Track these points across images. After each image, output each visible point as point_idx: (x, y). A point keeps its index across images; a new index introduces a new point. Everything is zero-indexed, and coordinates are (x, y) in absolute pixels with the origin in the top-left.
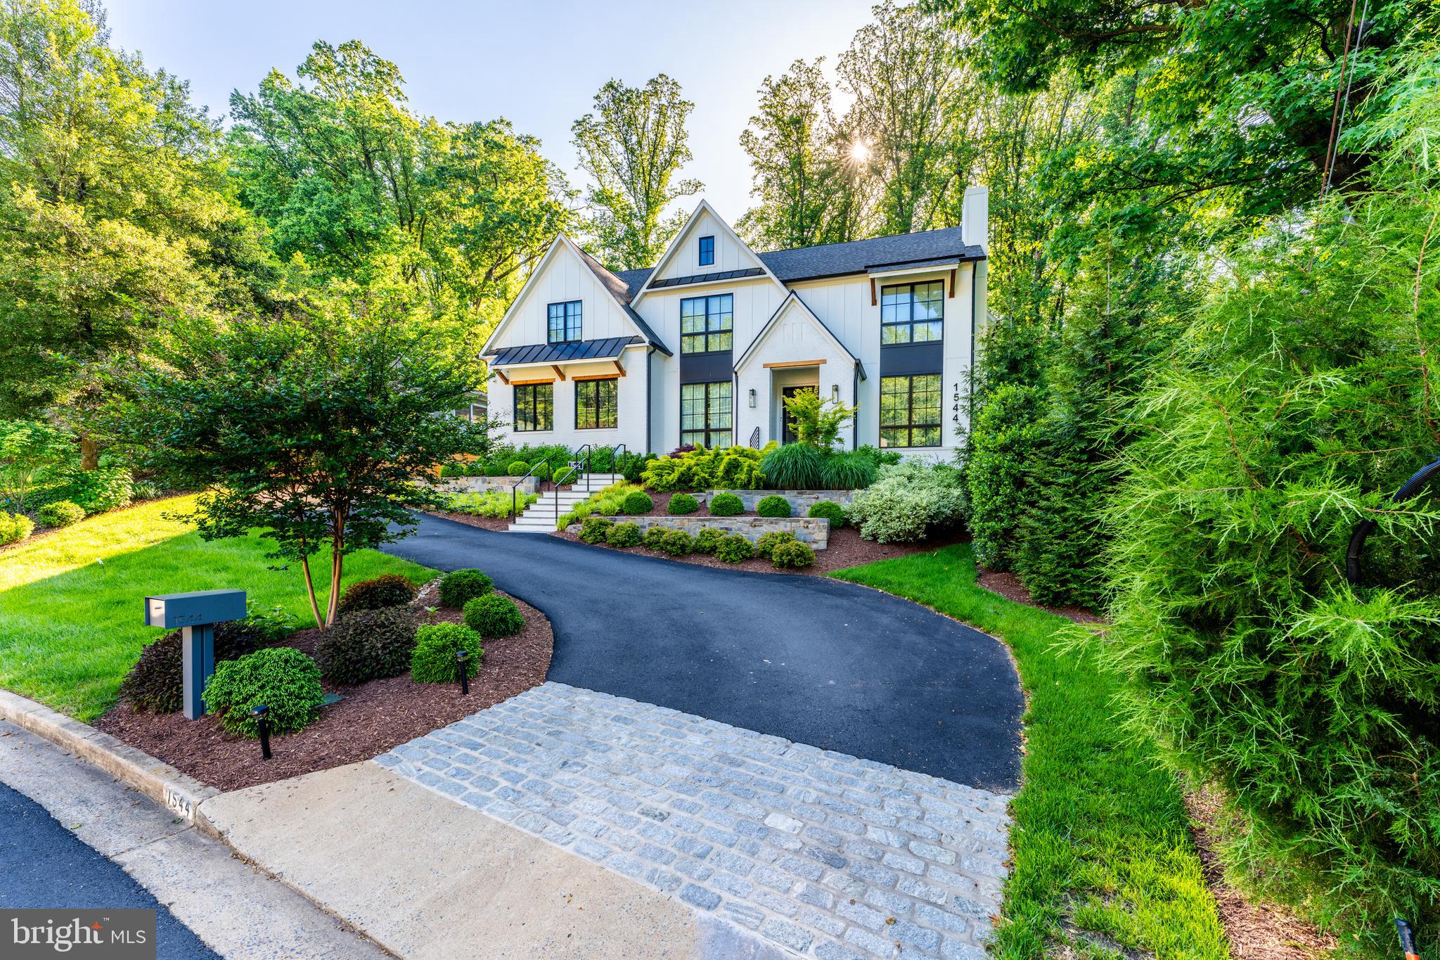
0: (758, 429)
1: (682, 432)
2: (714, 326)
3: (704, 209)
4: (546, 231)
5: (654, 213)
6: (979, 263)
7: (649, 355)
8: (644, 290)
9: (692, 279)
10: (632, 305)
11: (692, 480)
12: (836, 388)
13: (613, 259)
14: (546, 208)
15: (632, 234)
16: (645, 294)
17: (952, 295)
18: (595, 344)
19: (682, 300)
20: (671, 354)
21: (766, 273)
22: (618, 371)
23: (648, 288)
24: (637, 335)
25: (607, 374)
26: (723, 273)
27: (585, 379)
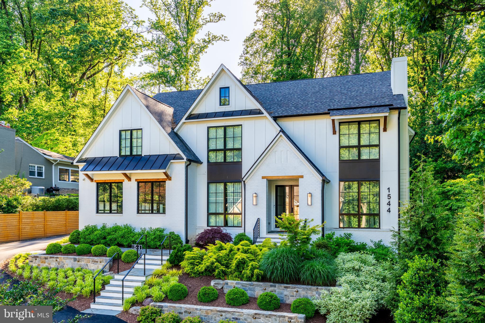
0: (258, 220)
1: (209, 214)
2: (230, 145)
3: (223, 70)
4: (121, 48)
5: (192, 36)
6: (402, 110)
7: (187, 167)
8: (183, 120)
9: (215, 115)
10: (175, 130)
11: (214, 271)
12: (309, 195)
13: (165, 67)
14: (121, 34)
15: (177, 51)
16: (184, 123)
17: (385, 130)
18: (151, 158)
19: (209, 128)
20: (201, 163)
21: (263, 114)
22: (166, 177)
23: (186, 119)
24: (179, 154)
25: (158, 179)
26: (235, 111)
27: (144, 181)
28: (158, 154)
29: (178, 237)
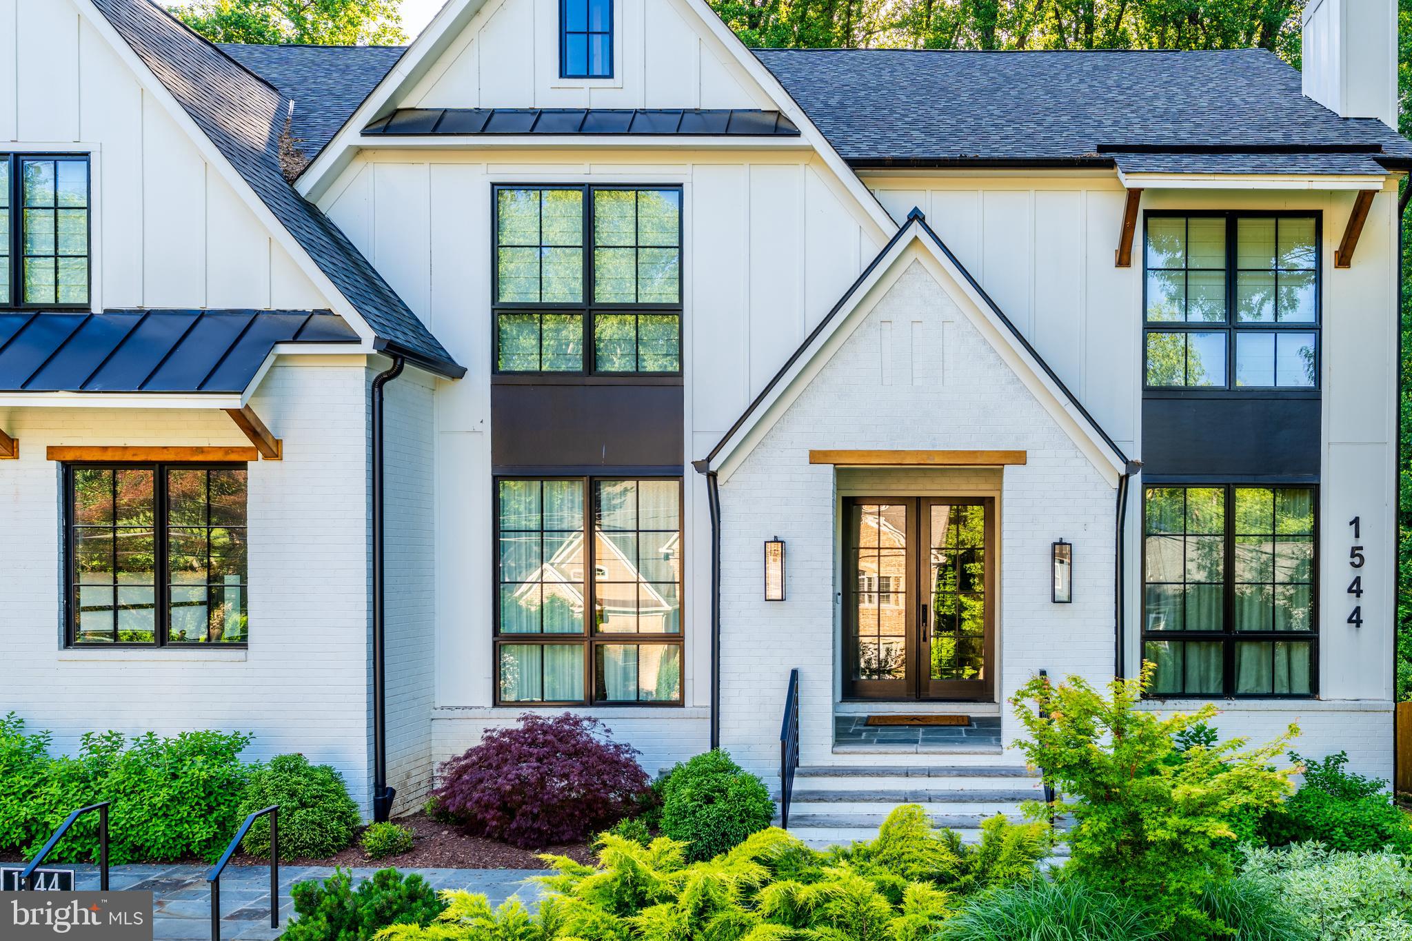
0: (794, 679)
1: (503, 642)
2: (615, 288)
7: (377, 387)
8: (351, 135)
9: (536, 122)
10: (304, 186)
12: (1061, 551)
16: (359, 151)
17: (1344, 260)
18: (149, 328)
19: (497, 189)
20: (458, 373)
21: (797, 134)
22: (245, 442)
23: (366, 132)
24: (328, 312)
25: (200, 450)
26: (644, 112)
27: (108, 457)
28: (197, 305)
29: (331, 782)
